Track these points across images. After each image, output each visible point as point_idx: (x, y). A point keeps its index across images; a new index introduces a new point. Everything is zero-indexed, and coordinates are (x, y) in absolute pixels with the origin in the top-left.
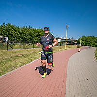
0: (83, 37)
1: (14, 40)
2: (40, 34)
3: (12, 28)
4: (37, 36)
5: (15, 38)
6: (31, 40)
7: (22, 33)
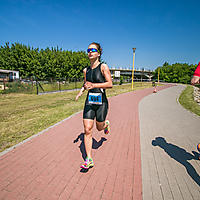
0: (166, 64)
1: (30, 75)
2: (80, 62)
3: (24, 52)
4: (75, 67)
5: (33, 72)
6: (63, 75)
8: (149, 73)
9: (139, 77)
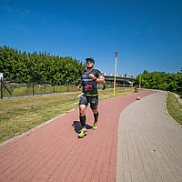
0: (145, 72)
1: (15, 77)
2: (66, 67)
3: (11, 55)
4: (61, 71)
5: (18, 74)
6: (49, 78)
7: (32, 65)
8: (131, 80)
9: (122, 83)
